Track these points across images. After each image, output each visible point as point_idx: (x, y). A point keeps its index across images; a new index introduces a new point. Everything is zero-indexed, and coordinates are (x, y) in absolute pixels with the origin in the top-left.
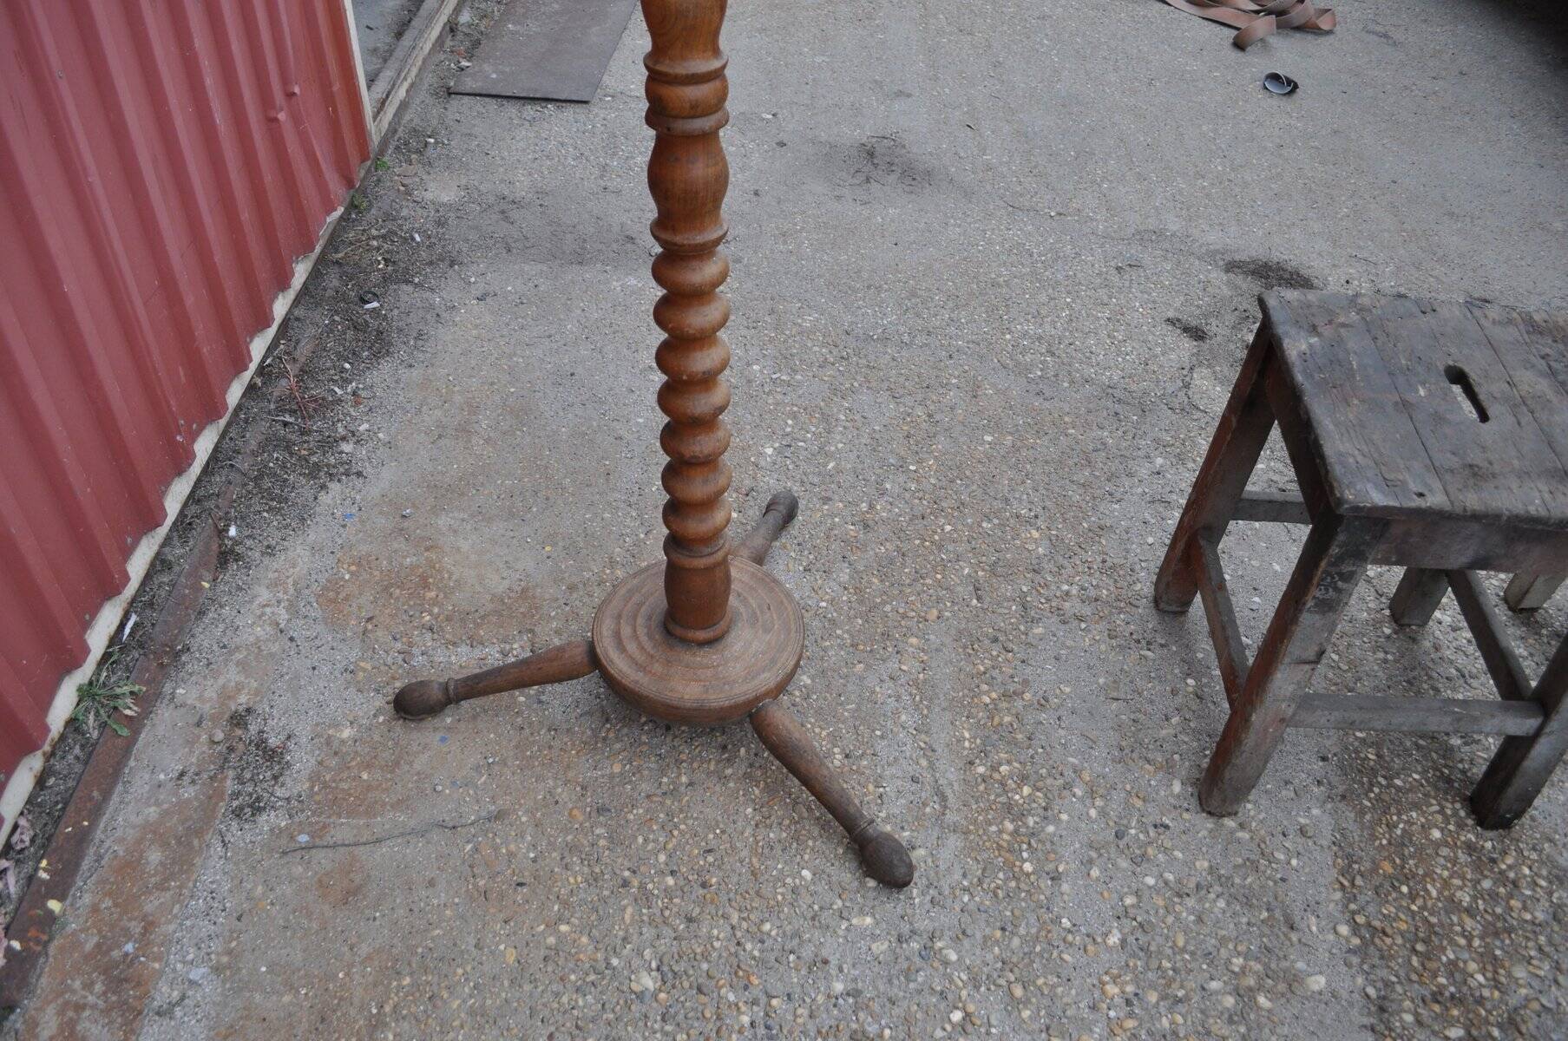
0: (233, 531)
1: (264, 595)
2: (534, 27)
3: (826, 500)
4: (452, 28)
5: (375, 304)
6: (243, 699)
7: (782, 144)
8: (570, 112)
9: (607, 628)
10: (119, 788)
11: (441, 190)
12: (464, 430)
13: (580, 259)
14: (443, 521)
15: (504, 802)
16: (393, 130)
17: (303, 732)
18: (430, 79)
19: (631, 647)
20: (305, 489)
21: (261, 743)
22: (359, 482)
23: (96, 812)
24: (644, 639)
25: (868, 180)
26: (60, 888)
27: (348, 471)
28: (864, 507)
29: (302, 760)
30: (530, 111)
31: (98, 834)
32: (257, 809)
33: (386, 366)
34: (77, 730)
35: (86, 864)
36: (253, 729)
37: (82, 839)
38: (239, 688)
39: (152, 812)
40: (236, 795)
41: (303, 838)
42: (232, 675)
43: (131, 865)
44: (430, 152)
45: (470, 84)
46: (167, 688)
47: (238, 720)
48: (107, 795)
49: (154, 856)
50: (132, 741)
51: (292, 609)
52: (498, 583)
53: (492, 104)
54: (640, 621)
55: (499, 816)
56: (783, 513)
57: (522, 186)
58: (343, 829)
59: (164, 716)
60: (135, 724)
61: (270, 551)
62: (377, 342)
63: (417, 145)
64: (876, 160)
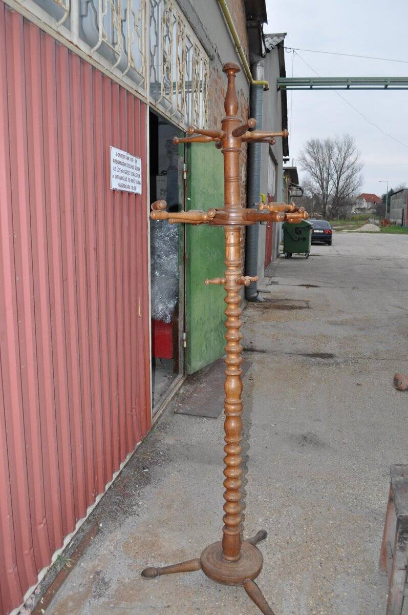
0: (101, 525)
1: (108, 543)
2: (202, 395)
3: (276, 535)
4: (177, 394)
5: (147, 470)
6: (99, 569)
7: (276, 434)
8: (211, 421)
9: (205, 555)
10: (63, 586)
11: (169, 441)
12: (169, 507)
13: (209, 462)
14: (160, 530)
15: (170, 604)
16: (157, 422)
17: (115, 580)
18: (169, 409)
19: (211, 560)
20: (123, 517)
21: (103, 580)
22: (137, 517)
23: (56, 590)
24: (215, 559)
25: (303, 445)
26: (45, 606)
27: (135, 514)
28: (288, 538)
29: (114, 586)
30: (198, 420)
31: (56, 596)
32: (100, 596)
33: (148, 487)
34: (55, 567)
35: (52, 603)
36: (101, 576)
37: (52, 596)
38: (98, 566)
39: (71, 593)
40: (95, 592)
41: (112, 605)
42: (97, 562)
43: (64, 605)
44: (167, 429)
45: (181, 411)
46: (79, 563)
47: (98, 573)
48: (60, 586)
49: (71, 604)
50: (68, 574)
51: (115, 548)
52: (174, 548)
53: (187, 417)
54: (215, 554)
55: (168, 607)
56: (263, 536)
57: (194, 441)
58: (123, 604)
59: (77, 569)
60: (70, 570)
61: (111, 532)
62: (146, 480)
63: (163, 427)
64: (307, 440)
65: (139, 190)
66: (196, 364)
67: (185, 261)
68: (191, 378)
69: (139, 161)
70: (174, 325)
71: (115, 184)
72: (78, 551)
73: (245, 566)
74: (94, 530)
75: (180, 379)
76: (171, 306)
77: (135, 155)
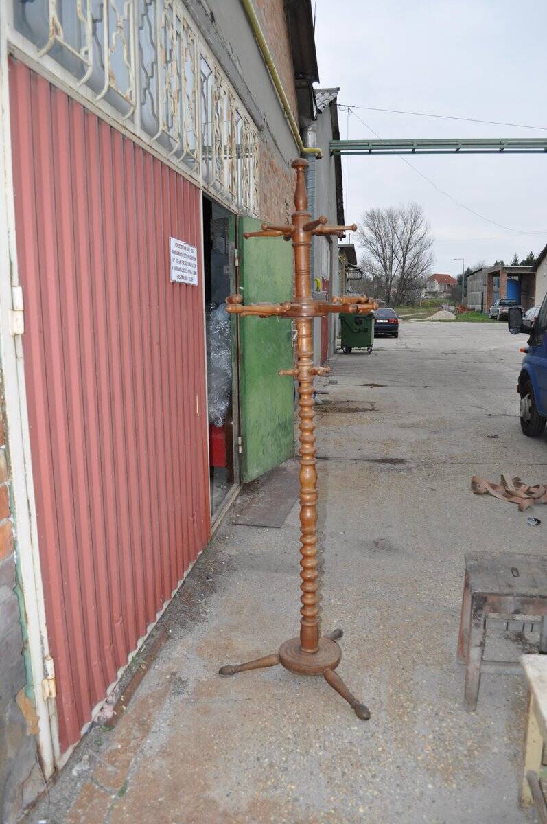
0: (170, 631)
1: (180, 648)
2: (261, 505)
3: (352, 634)
4: (234, 505)
5: (211, 580)
6: (174, 670)
7: (346, 541)
8: (273, 531)
9: (283, 649)
10: (140, 686)
11: (231, 551)
12: (239, 613)
13: (276, 571)
14: (233, 634)
15: (250, 696)
16: (215, 533)
17: (192, 679)
18: (226, 519)
19: (290, 654)
20: (192, 624)
21: (180, 679)
22: (207, 624)
23: (135, 689)
24: (293, 652)
25: (375, 551)
26: (126, 704)
27: (204, 620)
28: (365, 636)
29: (192, 685)
30: (260, 530)
31: (135, 694)
32: (179, 693)
33: (214, 596)
34: (130, 669)
35: (132, 701)
36: (178, 676)
37: (131, 694)
38: (173, 667)
39: (150, 692)
40: (173, 690)
41: (192, 700)
42: (171, 664)
43: (144, 702)
44: (227, 540)
45: (240, 522)
46: (153, 666)
47: (173, 674)
48: (138, 685)
49: (151, 701)
50: (144, 675)
51: (188, 651)
52: (249, 649)
53: (247, 528)
54: (293, 648)
55: (249, 699)
56: (339, 634)
57: (257, 551)
58: (204, 699)
59: (151, 672)
60: (145, 671)
61: (181, 637)
62: (211, 589)
63: (223, 538)
64: (378, 546)
65: (195, 282)
66: (253, 472)
67: (238, 357)
68: (248, 488)
69: (195, 250)
70: (227, 429)
71: (174, 276)
72: (151, 654)
73: (324, 657)
74: (164, 636)
75: (235, 490)
76: (223, 407)
77: (192, 244)
